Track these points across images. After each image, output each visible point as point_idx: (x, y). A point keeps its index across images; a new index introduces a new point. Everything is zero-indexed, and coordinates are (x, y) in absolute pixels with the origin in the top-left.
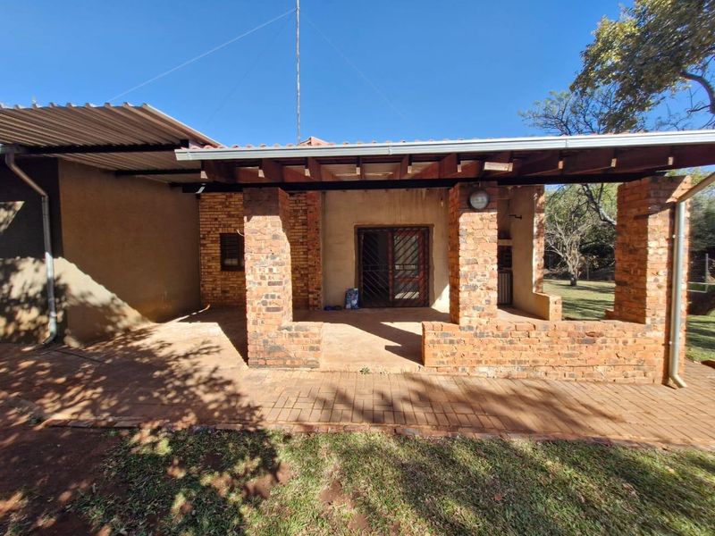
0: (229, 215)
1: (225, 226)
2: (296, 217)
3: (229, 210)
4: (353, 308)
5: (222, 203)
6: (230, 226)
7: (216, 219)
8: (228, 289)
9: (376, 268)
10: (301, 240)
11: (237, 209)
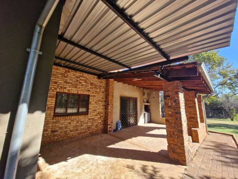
0: (66, 82)
1: (61, 87)
2: (100, 89)
3: (66, 78)
4: (121, 129)
5: (62, 74)
6: (65, 88)
7: (56, 83)
8: (57, 129)
9: (126, 112)
10: (101, 100)
11: (72, 80)
